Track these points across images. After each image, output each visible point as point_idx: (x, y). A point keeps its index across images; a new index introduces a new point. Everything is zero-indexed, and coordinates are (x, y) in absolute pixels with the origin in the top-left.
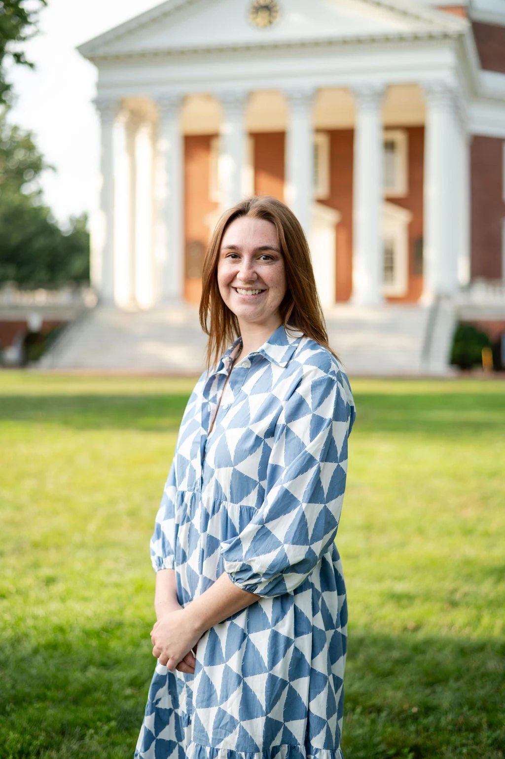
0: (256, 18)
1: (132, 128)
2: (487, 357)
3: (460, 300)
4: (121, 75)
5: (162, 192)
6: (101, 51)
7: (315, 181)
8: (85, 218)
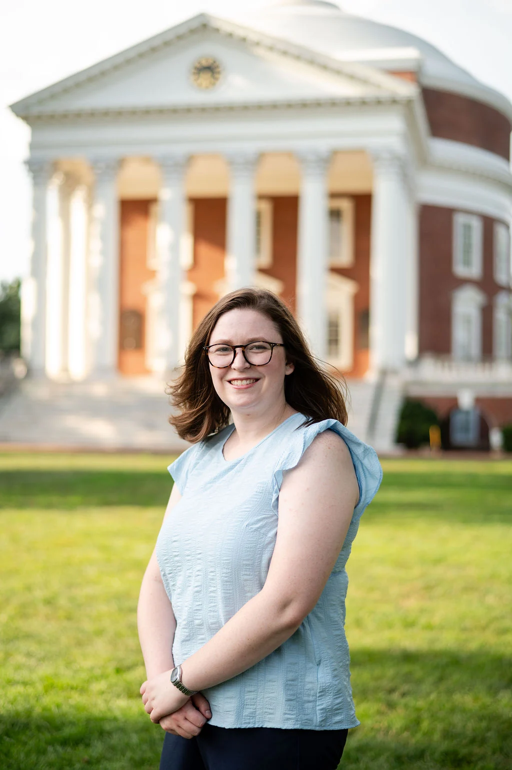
0: (198, 79)
1: (66, 192)
2: (434, 435)
3: (407, 375)
4: (56, 135)
5: (97, 261)
6: (35, 110)
7: (258, 249)
8: (18, 284)
